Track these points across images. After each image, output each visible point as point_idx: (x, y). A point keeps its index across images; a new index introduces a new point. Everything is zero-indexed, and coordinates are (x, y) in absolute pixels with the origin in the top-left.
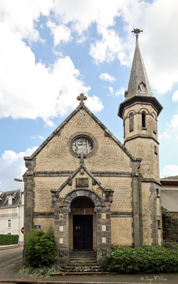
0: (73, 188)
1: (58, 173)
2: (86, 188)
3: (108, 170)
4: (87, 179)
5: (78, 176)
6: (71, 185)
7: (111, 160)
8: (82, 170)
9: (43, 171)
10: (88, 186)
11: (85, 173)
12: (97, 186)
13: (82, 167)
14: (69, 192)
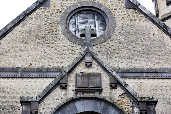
0: (70, 93)
1: (39, 71)
2: (97, 95)
3: (137, 66)
4: (99, 75)
5: (81, 69)
6: (64, 87)
7: (141, 48)
8: (88, 59)
9: (10, 66)
10: (101, 91)
11: (95, 65)
12: (119, 91)
13: (88, 52)
14: (60, 102)
